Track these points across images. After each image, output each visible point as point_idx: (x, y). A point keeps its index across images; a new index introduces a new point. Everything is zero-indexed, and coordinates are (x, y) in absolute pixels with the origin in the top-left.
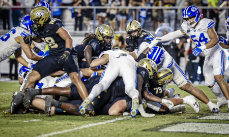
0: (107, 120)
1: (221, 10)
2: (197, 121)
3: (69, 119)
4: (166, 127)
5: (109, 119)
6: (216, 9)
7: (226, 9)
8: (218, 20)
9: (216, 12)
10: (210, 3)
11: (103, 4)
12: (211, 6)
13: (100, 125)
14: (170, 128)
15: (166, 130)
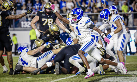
0: (69, 76)
1: (130, 14)
2: (118, 76)
3: (48, 76)
4: (102, 79)
5: (70, 76)
6: (127, 14)
7: (132, 14)
8: (128, 20)
9: (127, 15)
10: (123, 11)
11: (64, 12)
12: (124, 12)
13: (65, 79)
14: (104, 80)
15: (102, 81)
